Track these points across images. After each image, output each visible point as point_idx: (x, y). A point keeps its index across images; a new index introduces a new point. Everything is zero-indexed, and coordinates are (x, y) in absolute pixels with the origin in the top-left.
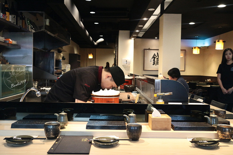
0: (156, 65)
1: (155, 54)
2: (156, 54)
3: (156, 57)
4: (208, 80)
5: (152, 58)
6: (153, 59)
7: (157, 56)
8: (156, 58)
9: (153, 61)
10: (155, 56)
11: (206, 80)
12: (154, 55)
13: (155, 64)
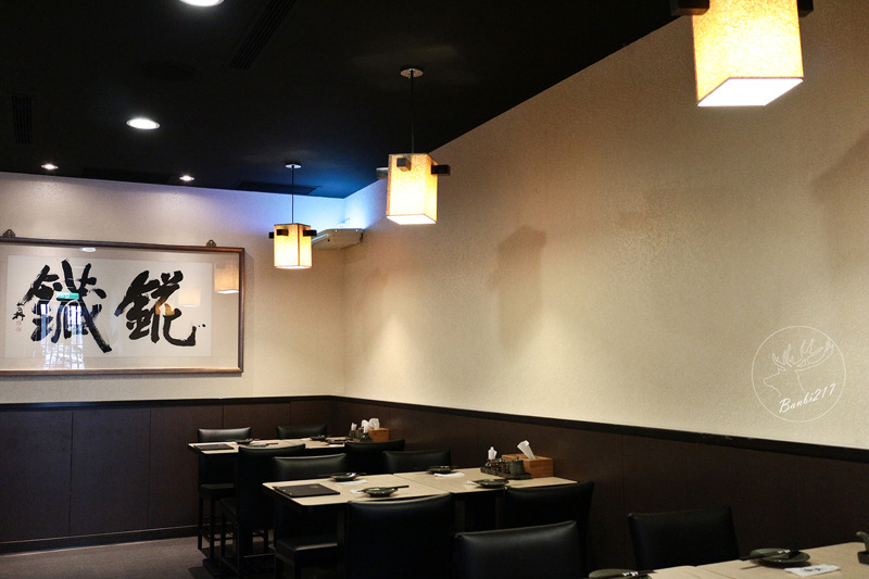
0: (54, 340)
1: (47, 268)
2: (57, 269)
3: (58, 287)
4: (365, 424)
5: (29, 297)
6: (36, 300)
7: (62, 280)
8: (57, 294)
9: (30, 316)
10: (50, 284)
11: (354, 426)
12: (45, 274)
13: (52, 334)
